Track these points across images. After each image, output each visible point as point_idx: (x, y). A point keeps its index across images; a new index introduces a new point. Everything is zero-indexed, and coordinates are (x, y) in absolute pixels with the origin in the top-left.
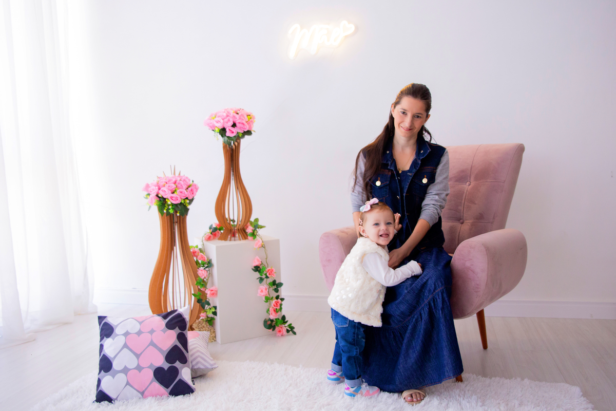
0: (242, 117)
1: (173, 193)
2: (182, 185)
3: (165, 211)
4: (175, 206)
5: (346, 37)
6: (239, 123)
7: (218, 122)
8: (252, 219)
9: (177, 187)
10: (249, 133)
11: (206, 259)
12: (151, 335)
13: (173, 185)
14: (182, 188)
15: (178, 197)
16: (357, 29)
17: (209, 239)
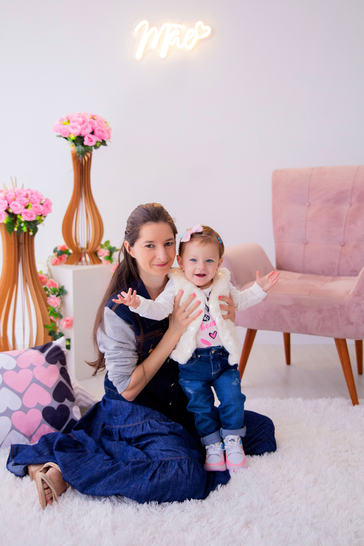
0: (100, 124)
1: (26, 207)
2: (34, 199)
3: (16, 229)
4: (28, 223)
5: (201, 41)
6: (99, 130)
7: (73, 128)
8: (103, 242)
9: (30, 202)
10: (104, 143)
11: (58, 286)
12: (32, 370)
13: (25, 199)
14: (36, 203)
15: (34, 213)
16: (213, 32)
17: (56, 264)
